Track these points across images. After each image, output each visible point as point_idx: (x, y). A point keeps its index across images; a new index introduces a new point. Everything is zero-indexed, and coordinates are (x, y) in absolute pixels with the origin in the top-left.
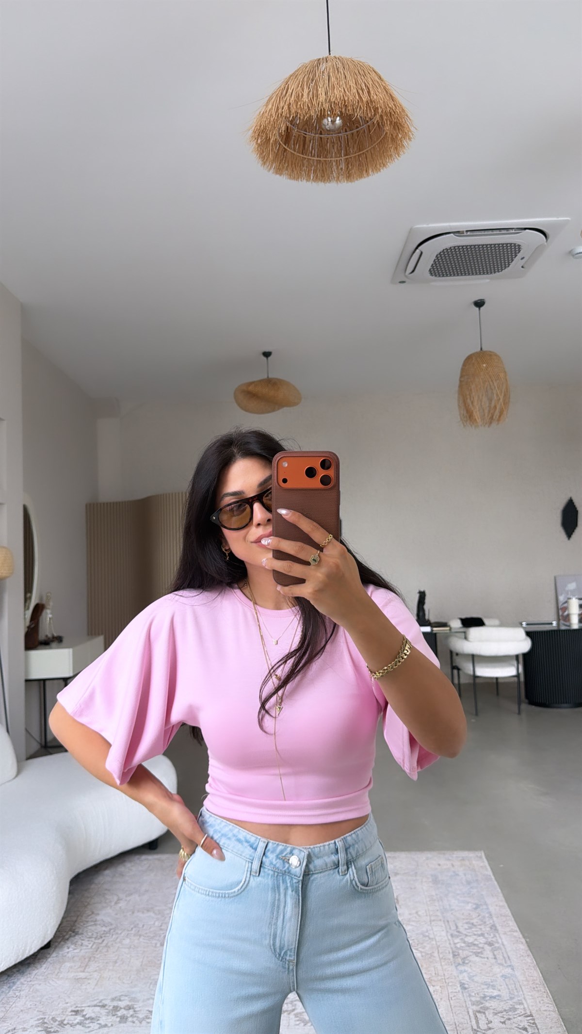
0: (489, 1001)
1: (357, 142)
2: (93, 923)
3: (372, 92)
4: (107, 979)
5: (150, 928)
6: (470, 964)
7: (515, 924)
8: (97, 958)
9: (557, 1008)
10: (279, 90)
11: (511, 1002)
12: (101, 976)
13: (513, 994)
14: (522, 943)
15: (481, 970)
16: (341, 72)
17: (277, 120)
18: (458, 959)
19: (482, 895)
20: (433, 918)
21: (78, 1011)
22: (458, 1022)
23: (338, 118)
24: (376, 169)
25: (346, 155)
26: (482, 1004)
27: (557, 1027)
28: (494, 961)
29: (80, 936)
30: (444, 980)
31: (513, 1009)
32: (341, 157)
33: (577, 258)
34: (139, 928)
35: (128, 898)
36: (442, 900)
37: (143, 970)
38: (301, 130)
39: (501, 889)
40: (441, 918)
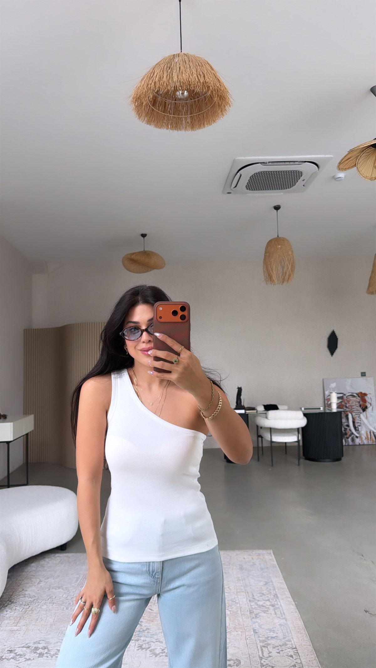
0: (271, 640)
1: (198, 106)
2: (23, 596)
3: (206, 76)
4: (31, 631)
5: (60, 599)
6: (260, 617)
7: (289, 594)
8: (25, 617)
9: (312, 643)
10: (149, 73)
11: (283, 640)
12: (27, 629)
13: (286, 636)
14: (293, 605)
15: (267, 621)
16: (187, 64)
17: (147, 91)
18: (252, 614)
19: (270, 576)
20: (238, 591)
21: (12, 650)
22: (251, 653)
23: (186, 92)
24: (209, 123)
25: (191, 114)
26: (266, 641)
27: (311, 655)
28: (275, 615)
29: (15, 604)
30: (243, 628)
31: (285, 644)
32: (188, 115)
33: (337, 181)
34: (53, 599)
35: (46, 581)
36: (245, 580)
37: (55, 625)
38: (163, 98)
39: (281, 572)
40: (243, 590)
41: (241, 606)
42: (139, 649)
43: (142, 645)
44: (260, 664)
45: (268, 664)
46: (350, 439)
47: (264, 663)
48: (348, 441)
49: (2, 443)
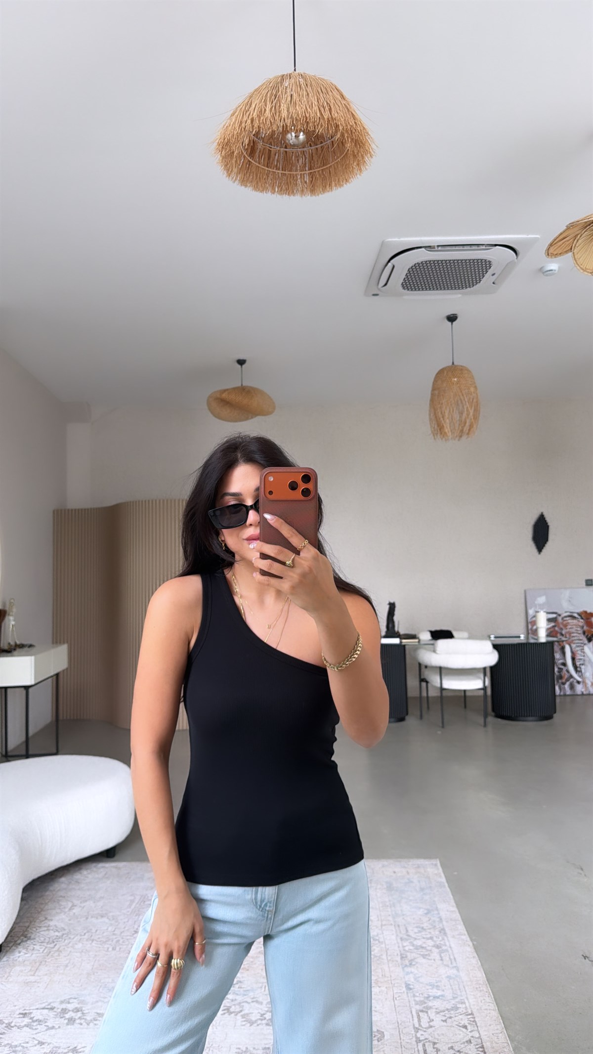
0: (434, 1001)
1: (321, 157)
2: (46, 929)
3: (333, 109)
4: (57, 983)
5: (103, 933)
6: (417, 965)
7: (464, 927)
8: (48, 962)
9: (498, 1007)
10: (242, 103)
11: (453, 1002)
12: (50, 980)
13: (457, 994)
14: (469, 946)
15: (427, 971)
16: (303, 90)
17: (240, 133)
18: (406, 960)
19: (434, 901)
20: (384, 923)
21: (26, 1014)
22: (401, 1021)
23: (302, 133)
24: (339, 184)
26: (425, 1003)
27: (496, 1025)
28: (441, 962)
29: (32, 941)
30: (390, 982)
31: (456, 1008)
32: (306, 170)
33: (547, 275)
34: (92, 933)
35: (83, 905)
36: (394, 906)
37: (94, 974)
38: (267, 143)
39: (453, 895)
40: (392, 922)
41: (387, 947)
42: (224, 1014)
43: (229, 1007)
44: (414, 1039)
45: (427, 1039)
46: (567, 686)
47: (421, 1037)
48: (564, 688)
49: (17, 689)
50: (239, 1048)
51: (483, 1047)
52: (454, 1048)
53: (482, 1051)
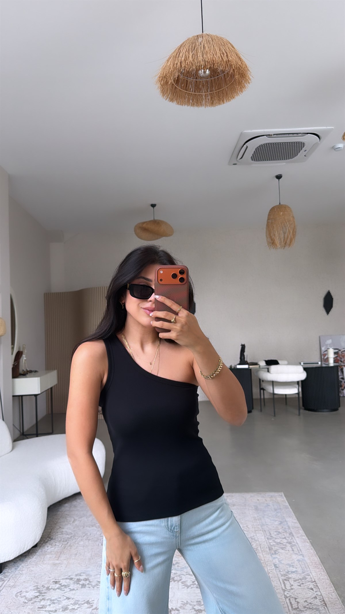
0: (292, 574)
1: (218, 84)
2: (61, 533)
4: (72, 564)
5: (95, 535)
6: (279, 554)
7: (303, 532)
8: (65, 552)
9: (329, 577)
11: (303, 575)
12: (68, 562)
13: (304, 570)
15: (285, 557)
18: (272, 551)
19: (283, 517)
20: (256, 529)
21: (57, 582)
23: (208, 70)
24: (229, 100)
25: (211, 91)
26: (287, 575)
27: (330, 588)
28: (292, 552)
29: (54, 540)
30: (265, 563)
31: (305, 578)
32: (208, 92)
33: (336, 151)
34: (88, 536)
35: (80, 519)
36: (261, 520)
37: (93, 559)
39: (294, 513)
40: (261, 529)
43: (174, 577)
44: (283, 596)
45: (291, 596)
47: (287, 595)
48: (343, 392)
49: (28, 397)
50: (183, 602)
51: (324, 601)
52: (307, 601)
53: (324, 603)
